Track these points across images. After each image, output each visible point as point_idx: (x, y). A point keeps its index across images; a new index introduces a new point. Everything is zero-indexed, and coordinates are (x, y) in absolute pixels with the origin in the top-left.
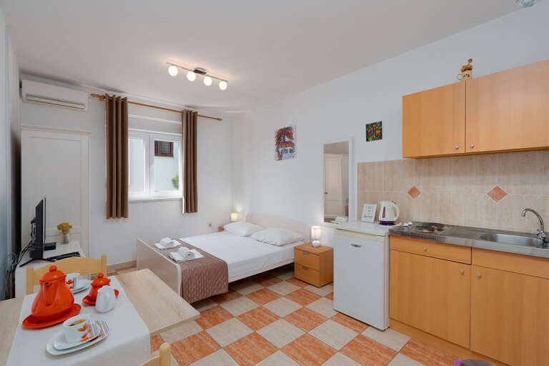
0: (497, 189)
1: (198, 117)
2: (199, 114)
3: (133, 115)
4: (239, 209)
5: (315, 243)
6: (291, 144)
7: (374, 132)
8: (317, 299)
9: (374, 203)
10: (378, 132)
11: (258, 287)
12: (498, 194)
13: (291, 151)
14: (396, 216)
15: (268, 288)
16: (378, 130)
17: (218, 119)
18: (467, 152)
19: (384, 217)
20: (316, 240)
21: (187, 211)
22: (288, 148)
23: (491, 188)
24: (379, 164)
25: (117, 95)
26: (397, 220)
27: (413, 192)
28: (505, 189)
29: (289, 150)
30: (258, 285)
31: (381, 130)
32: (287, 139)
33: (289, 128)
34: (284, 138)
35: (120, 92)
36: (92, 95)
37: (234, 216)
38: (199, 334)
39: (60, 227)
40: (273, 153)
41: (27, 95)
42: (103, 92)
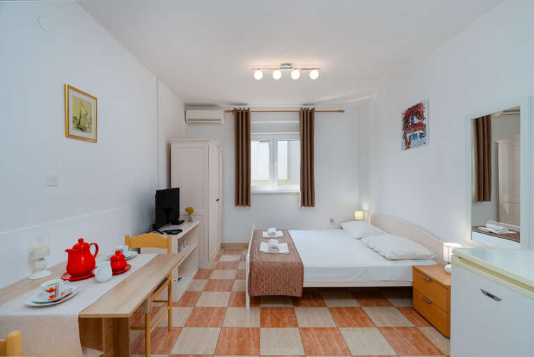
1: (315, 113)
2: (316, 110)
3: (254, 121)
4: (366, 207)
6: (422, 126)
11: (354, 303)
13: (422, 136)
15: (364, 308)
17: (339, 111)
20: (449, 263)
21: (303, 204)
22: (418, 133)
25: (242, 107)
29: (418, 135)
30: (354, 301)
32: (416, 121)
33: (419, 106)
34: (413, 119)
35: (245, 104)
36: (227, 111)
37: (359, 215)
38: (253, 329)
39: (187, 210)
40: (400, 141)
41: (189, 120)
42: (232, 108)
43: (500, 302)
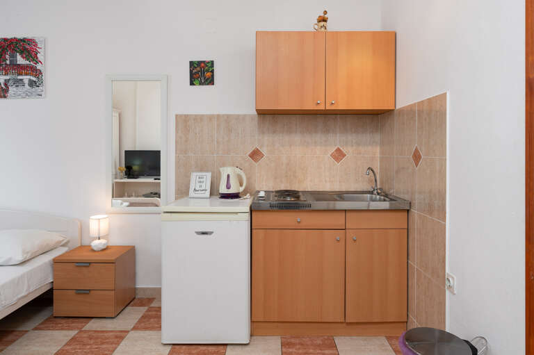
0: (338, 150)
5: (97, 244)
6: (33, 71)
7: (201, 73)
8: (122, 338)
9: (207, 171)
10: (209, 74)
12: (339, 155)
13: (33, 84)
14: (241, 185)
16: (208, 71)
18: (327, 108)
19: (228, 187)
20: (99, 238)
22: (26, 78)
23: (334, 149)
24: (211, 118)
26: (244, 190)
27: (256, 155)
28: (344, 150)
29: (26, 82)
31: (212, 71)
32: (20, 60)
33: (28, 41)
34: (13, 56)
43: (213, 234)
